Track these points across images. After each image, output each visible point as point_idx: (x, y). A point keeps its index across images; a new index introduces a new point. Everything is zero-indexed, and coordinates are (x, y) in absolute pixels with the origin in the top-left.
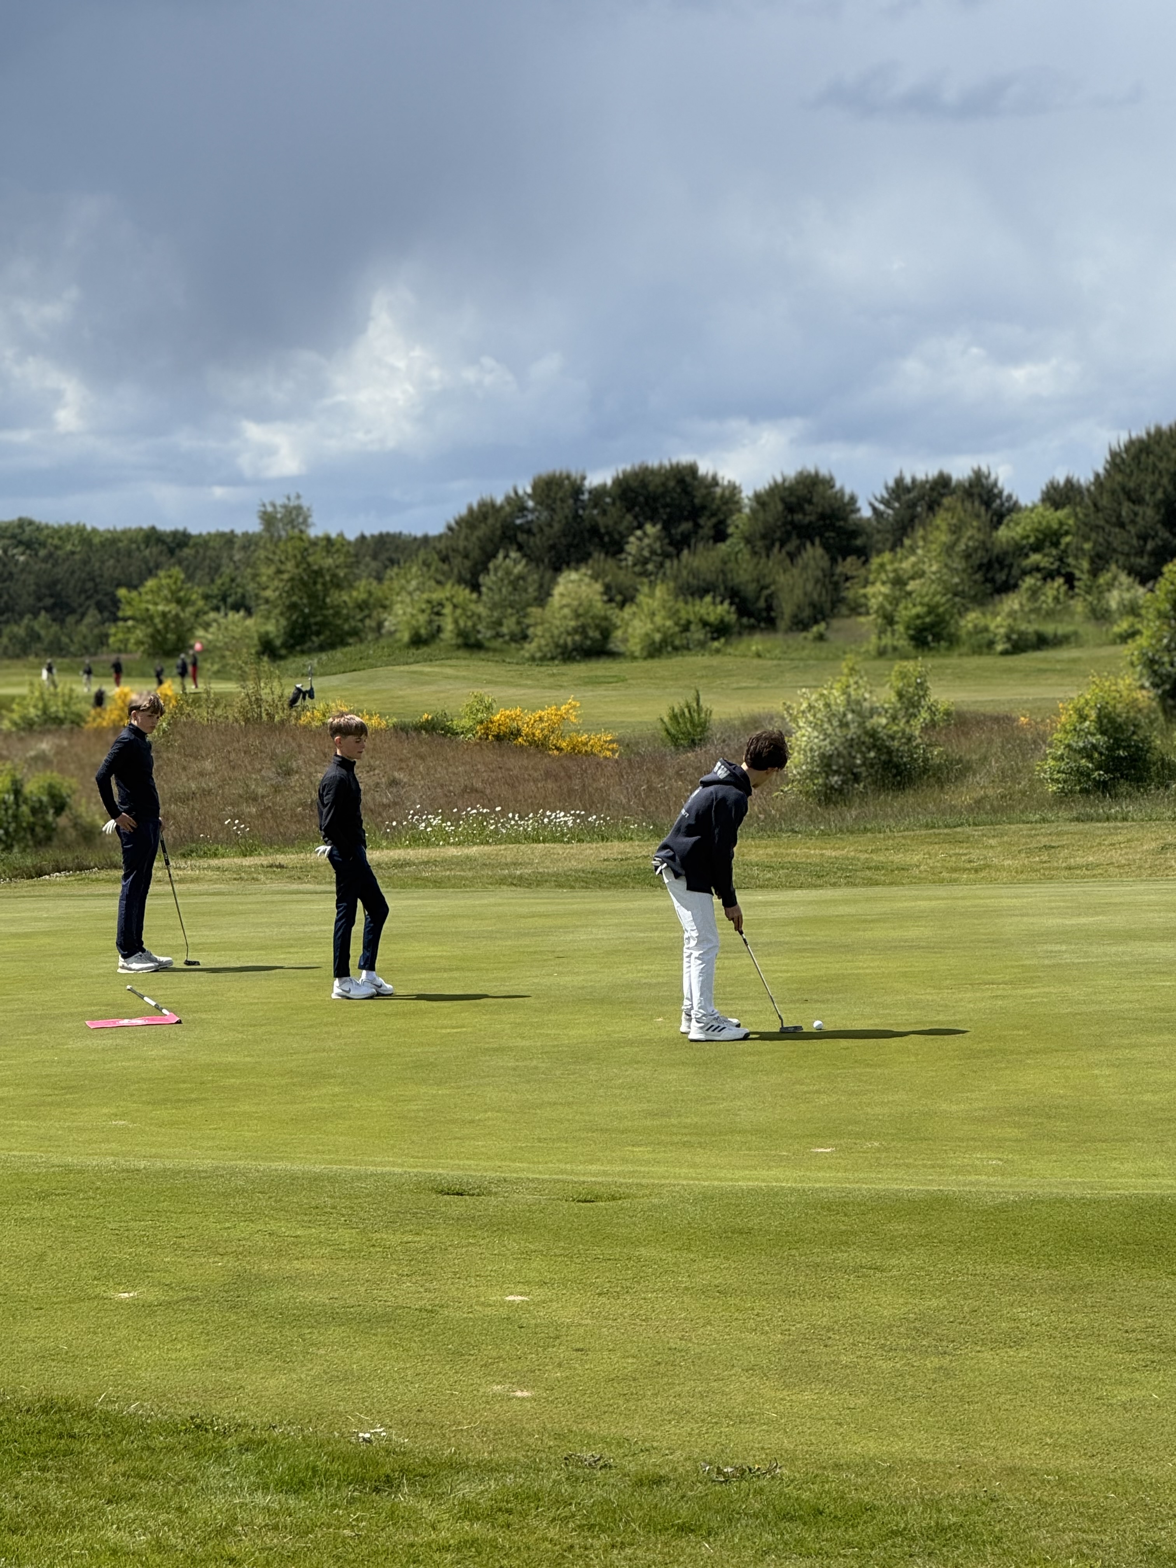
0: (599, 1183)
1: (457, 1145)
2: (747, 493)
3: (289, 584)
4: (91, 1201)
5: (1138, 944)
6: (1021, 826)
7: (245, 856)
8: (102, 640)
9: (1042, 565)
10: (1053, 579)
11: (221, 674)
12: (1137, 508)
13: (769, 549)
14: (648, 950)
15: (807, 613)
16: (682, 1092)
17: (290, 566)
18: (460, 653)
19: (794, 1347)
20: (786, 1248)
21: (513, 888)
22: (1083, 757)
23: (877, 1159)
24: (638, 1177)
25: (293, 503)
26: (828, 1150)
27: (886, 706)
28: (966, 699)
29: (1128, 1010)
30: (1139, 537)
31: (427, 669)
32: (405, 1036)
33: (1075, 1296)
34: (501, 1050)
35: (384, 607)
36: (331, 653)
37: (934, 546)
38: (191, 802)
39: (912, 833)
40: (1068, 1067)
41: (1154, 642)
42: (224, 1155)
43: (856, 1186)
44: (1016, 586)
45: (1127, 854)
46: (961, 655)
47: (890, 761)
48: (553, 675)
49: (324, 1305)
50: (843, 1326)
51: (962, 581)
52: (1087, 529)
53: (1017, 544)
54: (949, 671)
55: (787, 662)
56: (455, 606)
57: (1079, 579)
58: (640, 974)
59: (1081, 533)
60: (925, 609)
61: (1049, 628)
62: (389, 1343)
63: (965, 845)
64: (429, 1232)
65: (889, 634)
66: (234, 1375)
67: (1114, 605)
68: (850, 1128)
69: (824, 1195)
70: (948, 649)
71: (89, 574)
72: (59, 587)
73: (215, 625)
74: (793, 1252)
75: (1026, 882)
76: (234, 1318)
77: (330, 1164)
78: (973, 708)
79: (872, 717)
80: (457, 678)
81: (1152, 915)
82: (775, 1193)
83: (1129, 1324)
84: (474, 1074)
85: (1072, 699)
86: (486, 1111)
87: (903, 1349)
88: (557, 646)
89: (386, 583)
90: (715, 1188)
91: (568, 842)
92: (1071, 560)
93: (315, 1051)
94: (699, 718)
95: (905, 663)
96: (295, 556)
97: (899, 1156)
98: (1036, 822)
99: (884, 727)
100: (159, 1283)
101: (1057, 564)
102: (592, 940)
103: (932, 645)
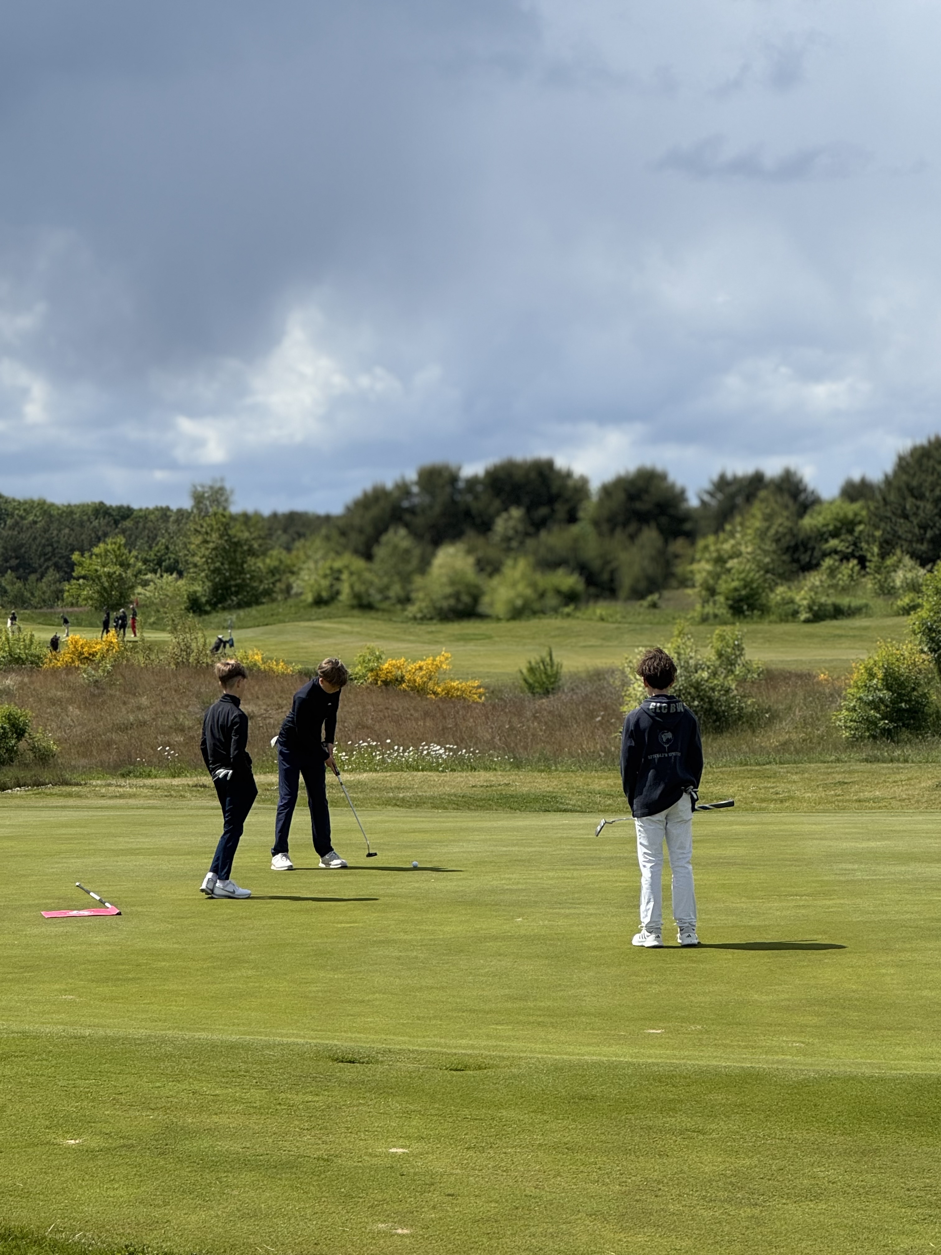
0: (468, 1055)
1: (350, 1021)
2: (595, 486)
3: (214, 553)
4: (45, 1062)
5: (918, 865)
6: (820, 765)
7: (174, 777)
8: (58, 595)
9: (839, 549)
10: (848, 560)
11: (156, 626)
12: (919, 503)
13: (612, 530)
14: (510, 861)
15: (643, 585)
16: (536, 980)
17: (215, 536)
18: (356, 612)
19: (630, 1196)
20: (624, 1112)
21: (398, 809)
22: (872, 709)
23: (700, 1039)
24: (500, 1051)
25: (218, 485)
26: (659, 1031)
27: (708, 663)
28: (774, 659)
29: (910, 920)
30: (920, 527)
31: (327, 625)
32: (307, 929)
33: (865, 1159)
34: (387, 942)
35: (293, 573)
36: (248, 610)
37: (749, 531)
38: (130, 732)
39: (729, 769)
40: (859, 967)
41: (932, 614)
42: (157, 1026)
43: (682, 1062)
44: (817, 566)
45: (907, 790)
46: (771, 622)
47: (711, 709)
48: (432, 632)
49: (238, 1153)
50: (671, 1179)
51: (773, 561)
52: (878, 518)
53: (819, 530)
54: (760, 635)
55: (626, 625)
56: (352, 574)
57: (870, 561)
58: (503, 882)
59: (872, 523)
60: (742, 583)
61: (845, 601)
62: (291, 1186)
63: (772, 780)
64: (326, 1093)
65: (711, 604)
66: (162, 1210)
67: (898, 583)
68: (677, 1013)
69: (656, 1068)
70: (761, 617)
71: (48, 540)
72: (23, 550)
73: (152, 584)
74: (629, 1116)
75: (824, 811)
76: (162, 1163)
77: (244, 1034)
78: (780, 666)
79: (696, 672)
80: (351, 633)
81: (929, 841)
82: (613, 1067)
83: (911, 1184)
84: (365, 962)
85: (863, 660)
86: (374, 993)
87: (720, 1201)
88: (435, 608)
89: (294, 553)
90: (564, 1061)
91: (443, 771)
92: (864, 545)
93: (232, 940)
94: (552, 671)
95: (724, 628)
96: (219, 529)
97: (718, 1037)
98: (832, 762)
99: (707, 681)
100: (101, 1133)
101: (852, 547)
102: (464, 852)
103: (747, 613)
